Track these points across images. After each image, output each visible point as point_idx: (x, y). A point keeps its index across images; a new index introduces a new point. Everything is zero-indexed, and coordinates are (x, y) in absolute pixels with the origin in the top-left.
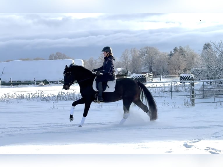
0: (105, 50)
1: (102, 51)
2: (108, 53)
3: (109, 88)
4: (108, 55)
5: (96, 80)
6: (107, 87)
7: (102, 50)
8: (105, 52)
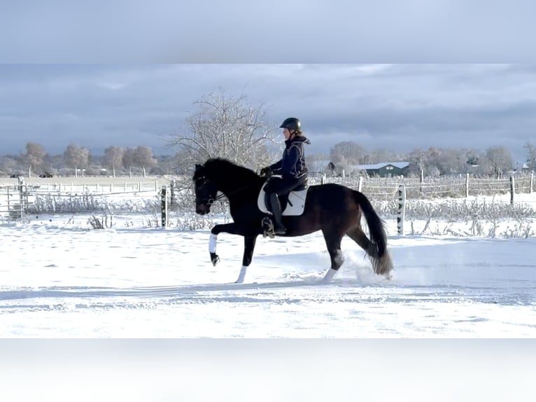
0: (287, 126)
1: (281, 127)
2: (292, 131)
3: (291, 205)
4: (293, 136)
5: (264, 189)
6: (288, 204)
7: (281, 124)
8: (287, 130)
